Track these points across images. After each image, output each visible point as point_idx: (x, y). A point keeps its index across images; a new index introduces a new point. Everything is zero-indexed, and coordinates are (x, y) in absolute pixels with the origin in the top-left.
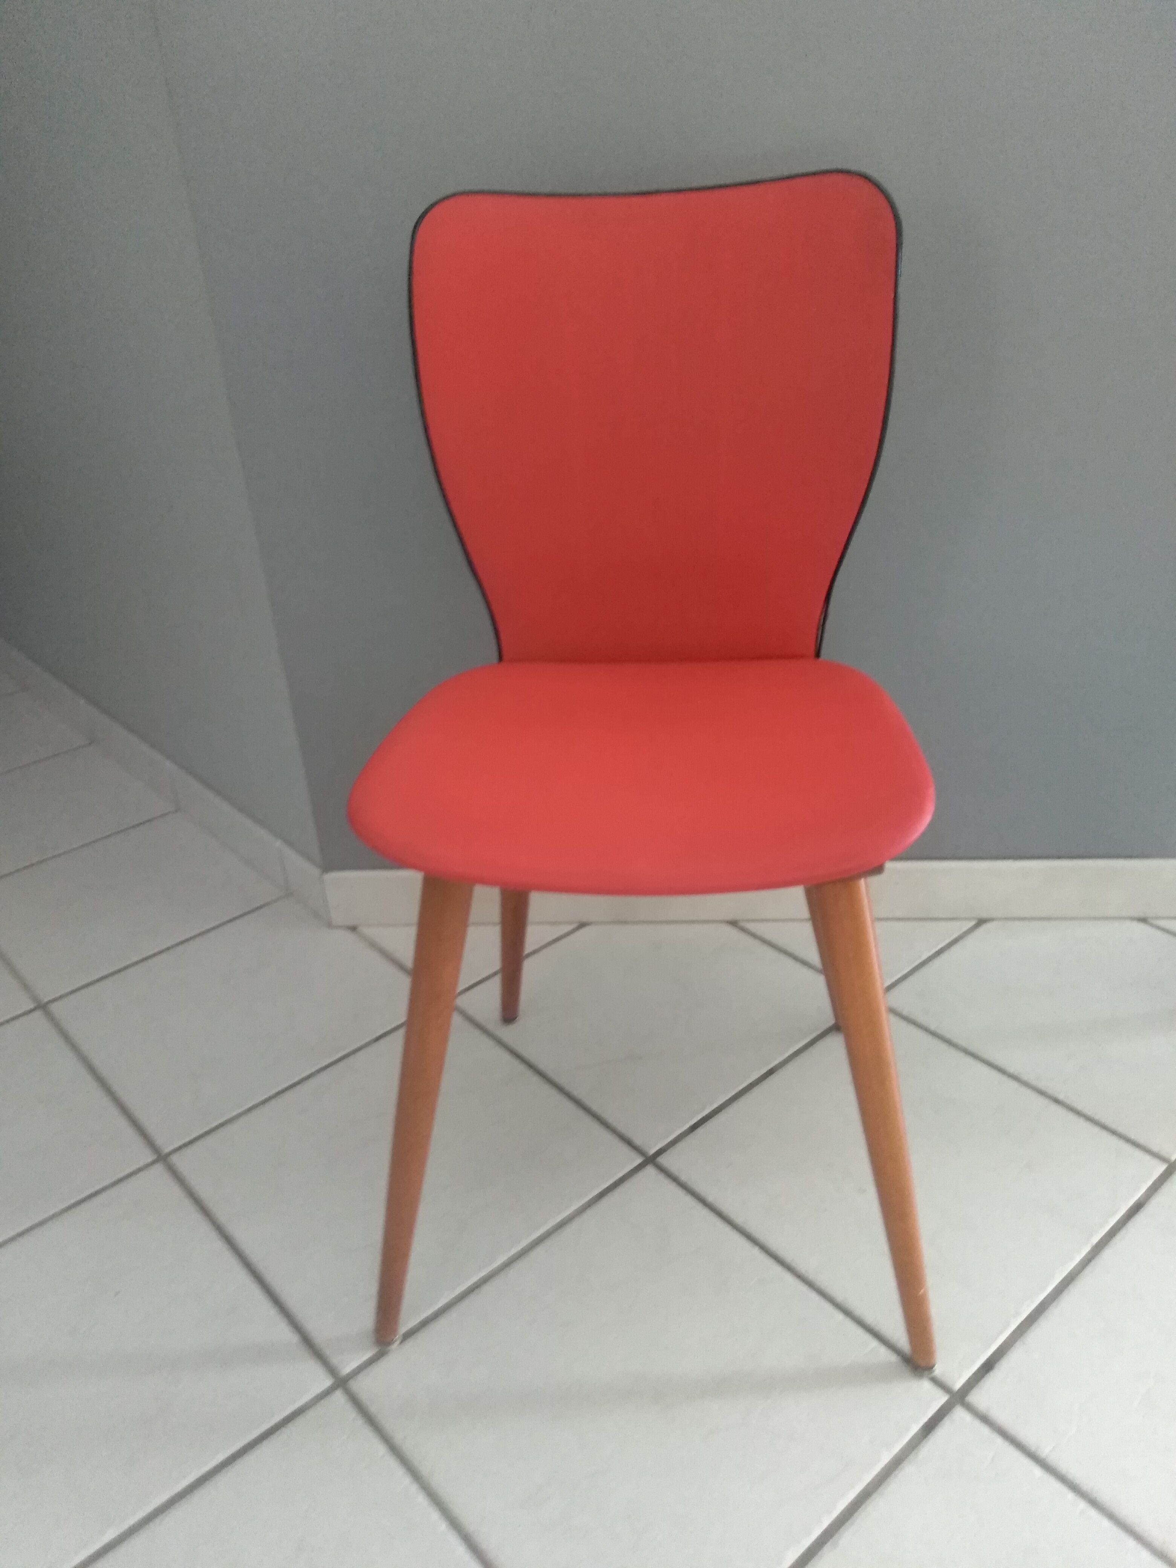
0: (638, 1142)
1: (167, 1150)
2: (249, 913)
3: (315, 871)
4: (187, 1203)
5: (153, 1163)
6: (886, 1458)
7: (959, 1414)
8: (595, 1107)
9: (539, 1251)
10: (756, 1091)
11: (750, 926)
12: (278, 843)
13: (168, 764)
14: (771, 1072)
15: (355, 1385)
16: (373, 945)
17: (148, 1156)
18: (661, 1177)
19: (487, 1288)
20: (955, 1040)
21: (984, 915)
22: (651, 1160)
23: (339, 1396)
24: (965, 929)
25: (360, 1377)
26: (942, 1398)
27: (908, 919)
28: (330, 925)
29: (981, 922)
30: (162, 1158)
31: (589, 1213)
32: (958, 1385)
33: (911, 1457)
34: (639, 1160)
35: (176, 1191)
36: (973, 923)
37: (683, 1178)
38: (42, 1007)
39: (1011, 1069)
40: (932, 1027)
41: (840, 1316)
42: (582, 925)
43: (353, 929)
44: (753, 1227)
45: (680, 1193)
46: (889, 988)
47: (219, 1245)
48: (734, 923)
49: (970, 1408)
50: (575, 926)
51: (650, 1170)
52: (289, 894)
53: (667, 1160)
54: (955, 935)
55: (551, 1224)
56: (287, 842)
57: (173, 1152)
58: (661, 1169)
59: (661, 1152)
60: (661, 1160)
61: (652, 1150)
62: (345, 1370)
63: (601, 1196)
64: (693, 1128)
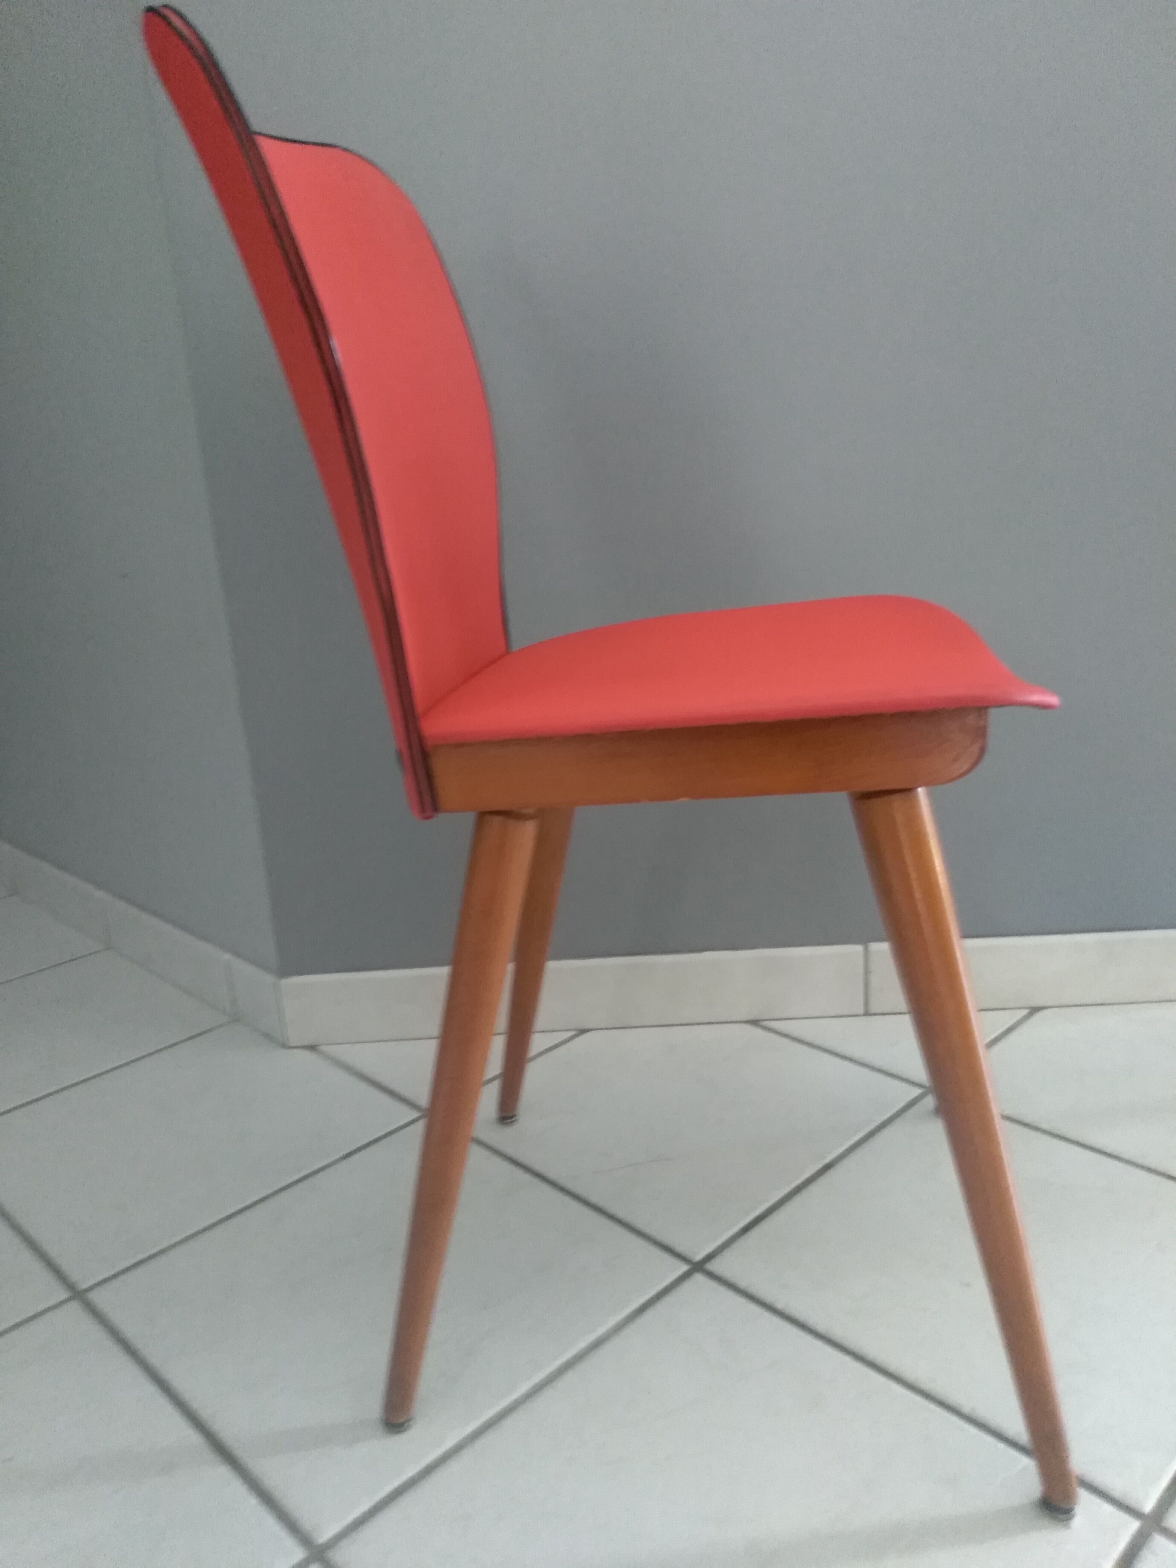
0: (680, 1248)
1: (84, 1286)
2: (191, 1038)
5: (68, 1300)
7: (1160, 1541)
9: (570, 1376)
10: (814, 1188)
12: (227, 956)
15: (338, 1555)
16: (338, 1063)
17: (61, 1294)
18: (715, 1285)
19: (508, 1423)
21: (1034, 1003)
22: (698, 1267)
24: (1015, 1020)
25: (344, 1543)
26: (1134, 1525)
28: (285, 1046)
29: (1035, 1010)
30: (78, 1294)
31: (630, 1330)
32: (1148, 1506)
34: (684, 1268)
35: (96, 1331)
36: (1025, 1012)
37: (742, 1284)
39: (1111, 1149)
41: (973, 1430)
42: (583, 1032)
43: (312, 1048)
44: (838, 1333)
45: (742, 1301)
47: (150, 1389)
48: (755, 1023)
49: (1170, 1532)
50: (572, 1033)
51: (699, 1278)
52: (236, 1019)
53: (719, 1266)
54: (1009, 1024)
55: (582, 1344)
56: (237, 954)
57: (91, 1288)
58: (712, 1276)
59: (710, 1257)
60: (711, 1266)
61: (699, 1257)
62: (323, 1536)
63: (642, 1310)
64: (745, 1230)
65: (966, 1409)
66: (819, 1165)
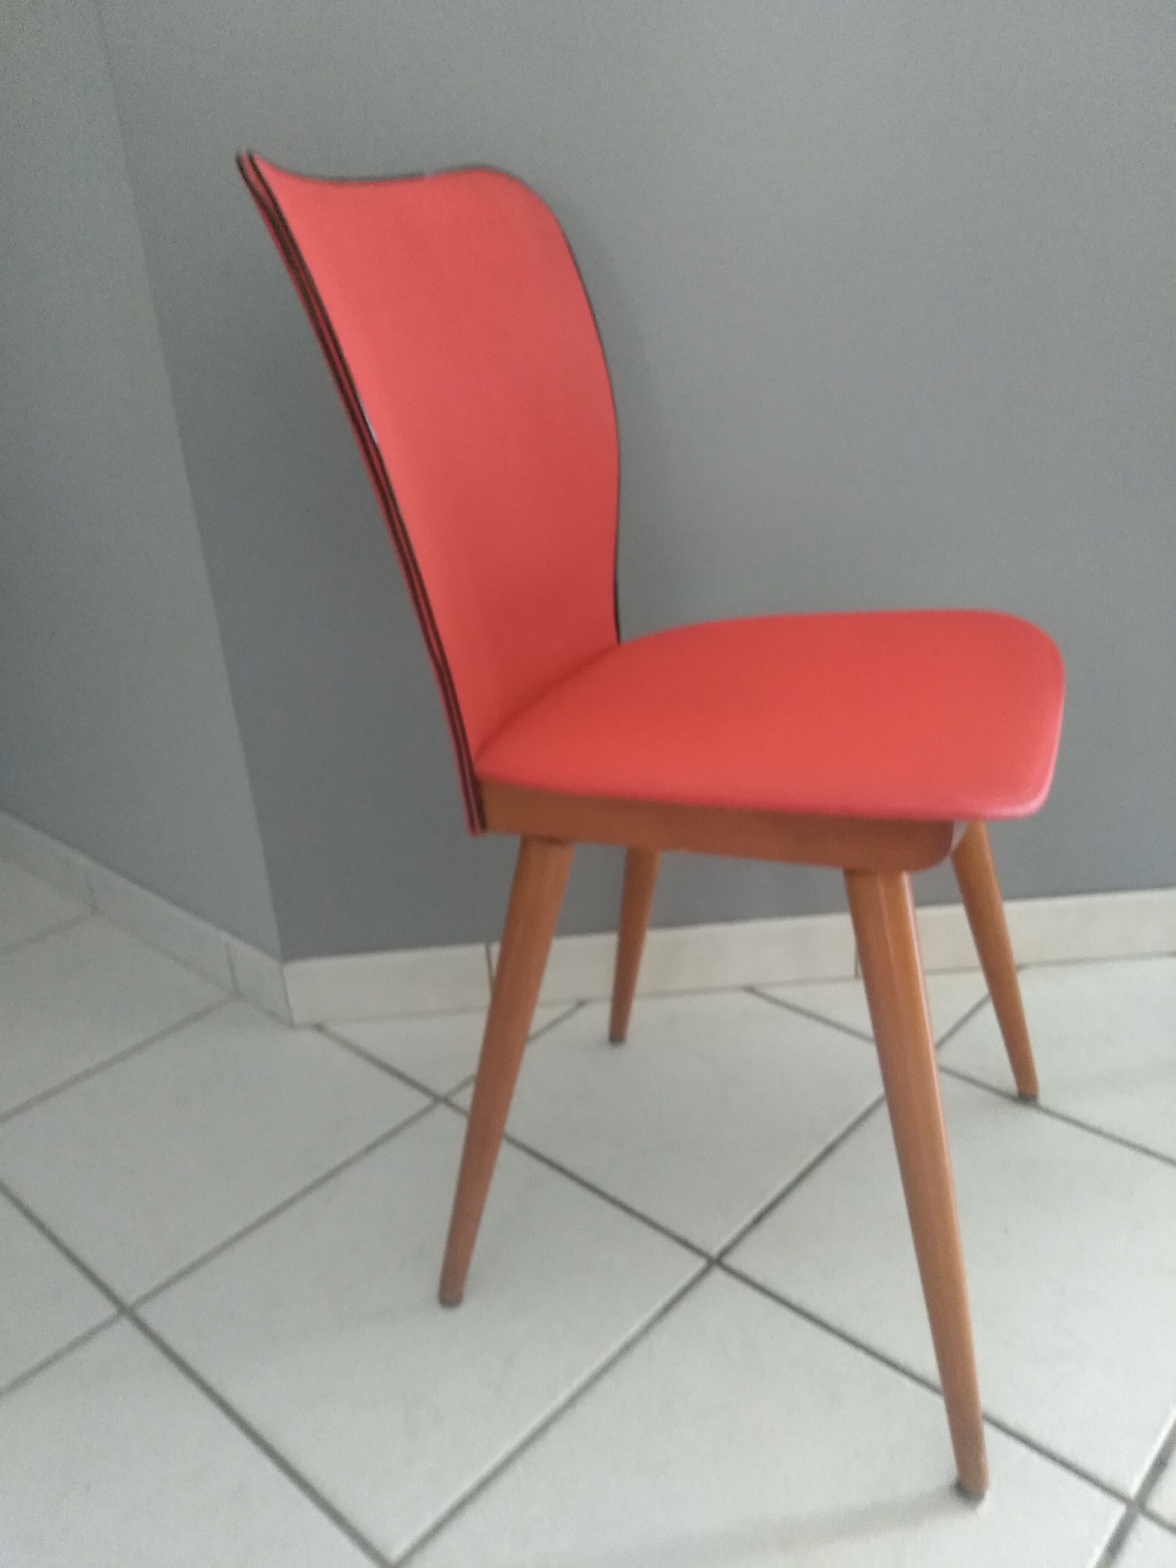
0: (695, 1240)
1: (131, 1300)
2: (194, 1018)
3: (272, 964)
4: (167, 1363)
5: (116, 1318)
7: (1143, 1525)
8: (638, 1207)
9: (607, 1383)
10: (818, 1173)
11: (769, 991)
12: (225, 937)
13: (81, 859)
14: (830, 1150)
16: (345, 1044)
17: (110, 1310)
18: (733, 1282)
19: (553, 1432)
22: (716, 1262)
26: (1120, 1509)
28: (291, 1025)
30: (126, 1310)
31: (659, 1330)
32: (1133, 1489)
34: (702, 1263)
35: (151, 1351)
37: (759, 1278)
39: (1092, 1122)
42: (581, 1004)
43: (319, 1028)
44: (850, 1326)
45: (757, 1297)
46: (939, 1045)
48: (751, 990)
49: (1154, 1518)
50: (573, 1006)
51: (718, 1275)
52: (238, 995)
53: (735, 1260)
56: (236, 933)
57: (137, 1304)
58: (732, 1272)
59: (726, 1251)
60: (731, 1261)
61: (714, 1250)
62: (394, 1555)
63: (667, 1309)
64: (758, 1220)
66: (821, 1149)
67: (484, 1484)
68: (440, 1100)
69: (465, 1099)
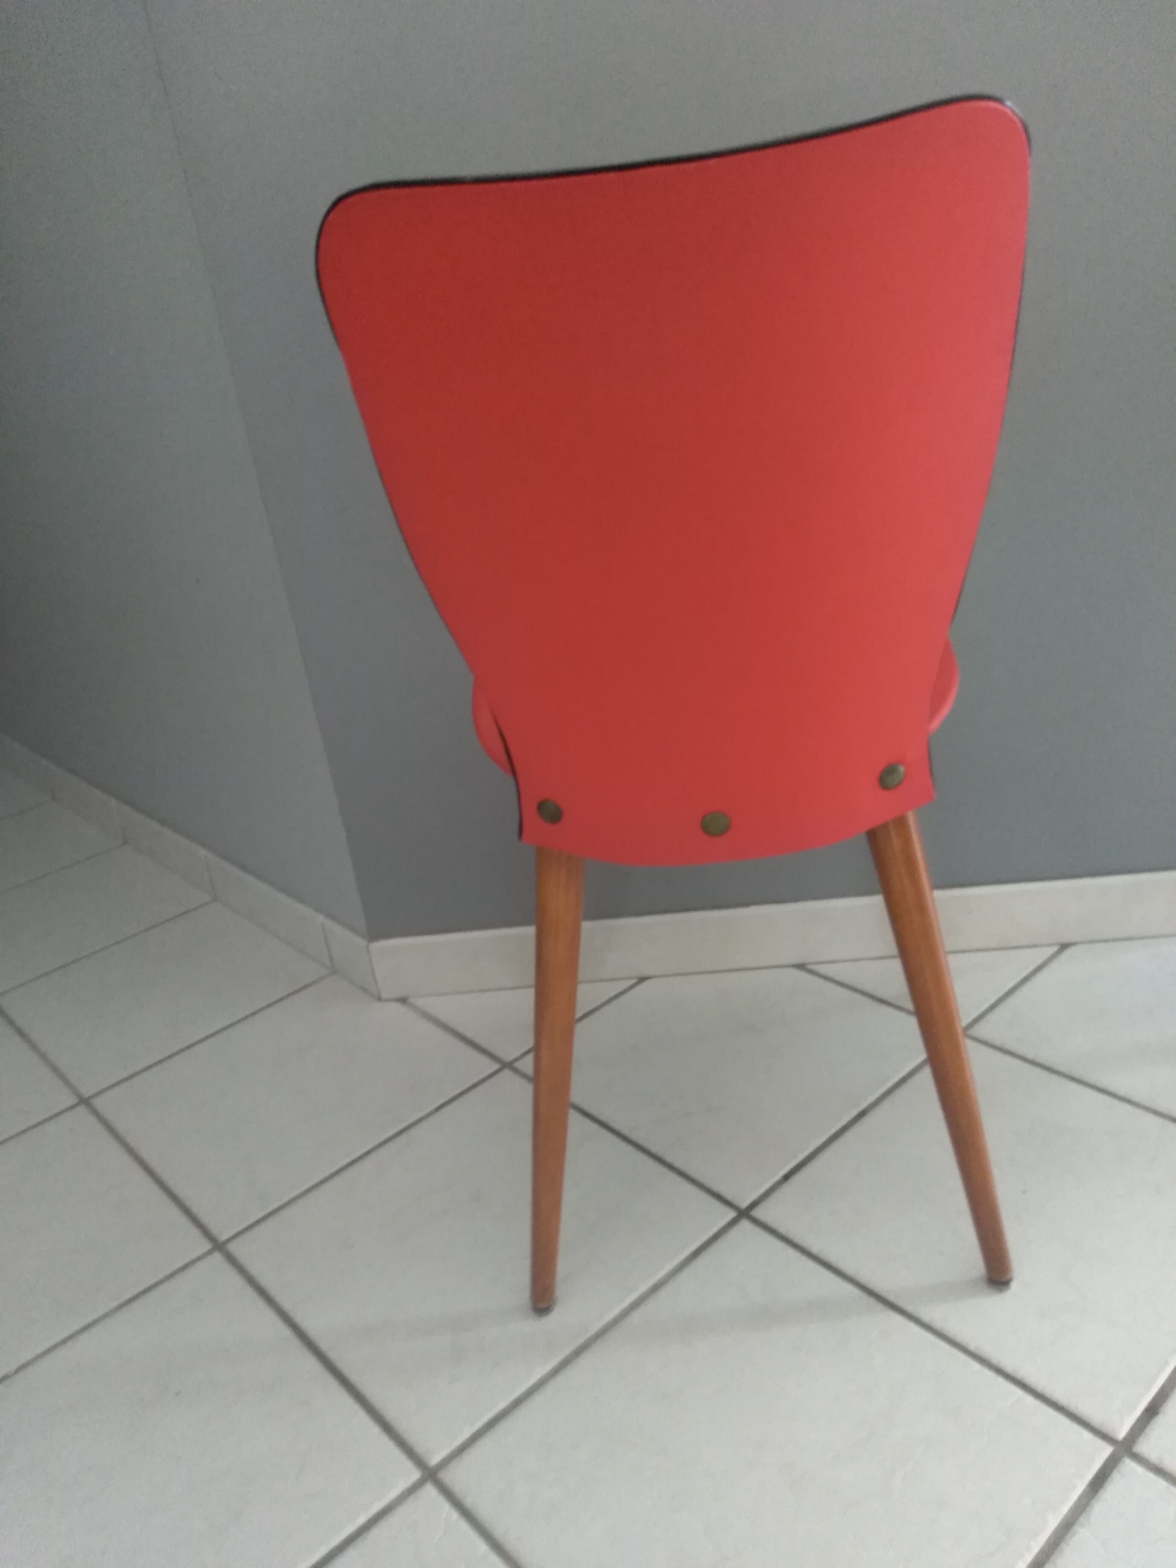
0: (729, 1196)
1: (223, 1238)
2: (296, 992)
3: (361, 942)
4: (251, 1294)
5: (209, 1252)
6: (1053, 1522)
7: (1129, 1465)
8: (677, 1164)
9: (635, 1317)
10: (849, 1135)
11: (822, 969)
12: (321, 918)
13: (203, 852)
14: (862, 1114)
15: (448, 1476)
16: (426, 1015)
17: (207, 1246)
18: (757, 1230)
20: (1056, 1068)
21: (1066, 939)
22: (745, 1214)
23: (430, 1491)
24: (1047, 955)
25: (452, 1465)
26: (1107, 1450)
27: (987, 950)
28: (379, 999)
29: (1064, 947)
30: (218, 1246)
31: (686, 1273)
32: (1121, 1434)
33: (1082, 1519)
34: (732, 1214)
35: (237, 1280)
36: (1055, 949)
37: (782, 1230)
38: (85, 1101)
39: (1121, 1092)
40: (1030, 1056)
41: (976, 1366)
42: (642, 980)
43: (403, 1000)
44: (864, 1277)
47: (286, 1332)
48: (801, 967)
49: (1139, 1459)
50: (634, 981)
51: (745, 1224)
52: (334, 971)
53: (762, 1212)
54: (1039, 962)
55: (644, 1288)
56: (331, 916)
57: (228, 1240)
58: (756, 1222)
59: (754, 1205)
60: (757, 1213)
61: (744, 1205)
62: (434, 1460)
63: (696, 1254)
64: (787, 1177)
65: (972, 1347)
66: (854, 1113)
67: (517, 1403)
68: (507, 1066)
69: (527, 1065)
